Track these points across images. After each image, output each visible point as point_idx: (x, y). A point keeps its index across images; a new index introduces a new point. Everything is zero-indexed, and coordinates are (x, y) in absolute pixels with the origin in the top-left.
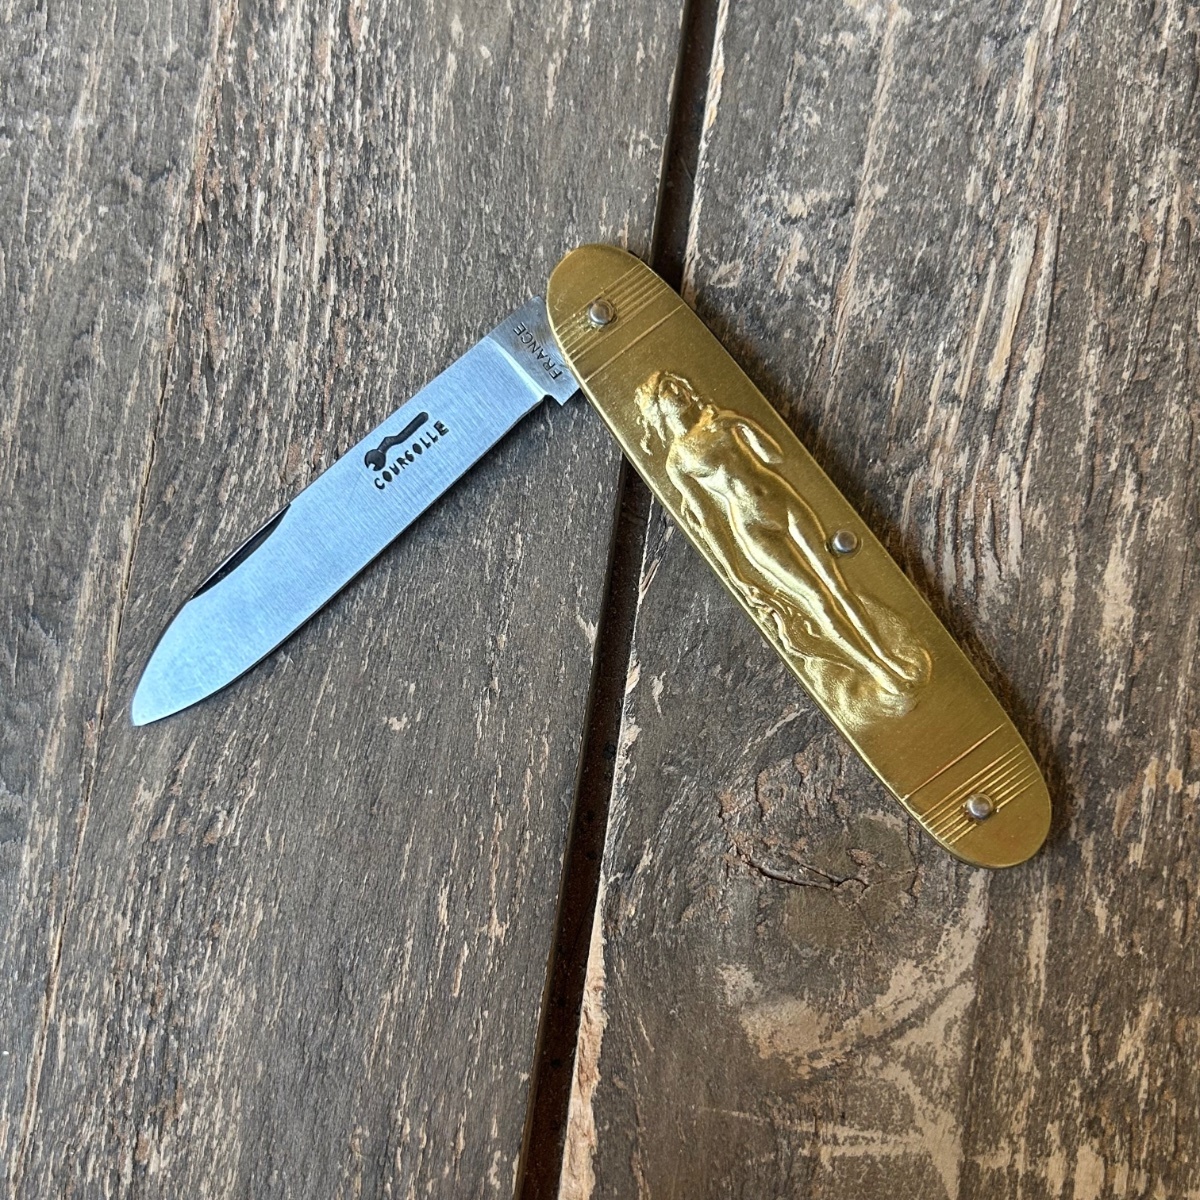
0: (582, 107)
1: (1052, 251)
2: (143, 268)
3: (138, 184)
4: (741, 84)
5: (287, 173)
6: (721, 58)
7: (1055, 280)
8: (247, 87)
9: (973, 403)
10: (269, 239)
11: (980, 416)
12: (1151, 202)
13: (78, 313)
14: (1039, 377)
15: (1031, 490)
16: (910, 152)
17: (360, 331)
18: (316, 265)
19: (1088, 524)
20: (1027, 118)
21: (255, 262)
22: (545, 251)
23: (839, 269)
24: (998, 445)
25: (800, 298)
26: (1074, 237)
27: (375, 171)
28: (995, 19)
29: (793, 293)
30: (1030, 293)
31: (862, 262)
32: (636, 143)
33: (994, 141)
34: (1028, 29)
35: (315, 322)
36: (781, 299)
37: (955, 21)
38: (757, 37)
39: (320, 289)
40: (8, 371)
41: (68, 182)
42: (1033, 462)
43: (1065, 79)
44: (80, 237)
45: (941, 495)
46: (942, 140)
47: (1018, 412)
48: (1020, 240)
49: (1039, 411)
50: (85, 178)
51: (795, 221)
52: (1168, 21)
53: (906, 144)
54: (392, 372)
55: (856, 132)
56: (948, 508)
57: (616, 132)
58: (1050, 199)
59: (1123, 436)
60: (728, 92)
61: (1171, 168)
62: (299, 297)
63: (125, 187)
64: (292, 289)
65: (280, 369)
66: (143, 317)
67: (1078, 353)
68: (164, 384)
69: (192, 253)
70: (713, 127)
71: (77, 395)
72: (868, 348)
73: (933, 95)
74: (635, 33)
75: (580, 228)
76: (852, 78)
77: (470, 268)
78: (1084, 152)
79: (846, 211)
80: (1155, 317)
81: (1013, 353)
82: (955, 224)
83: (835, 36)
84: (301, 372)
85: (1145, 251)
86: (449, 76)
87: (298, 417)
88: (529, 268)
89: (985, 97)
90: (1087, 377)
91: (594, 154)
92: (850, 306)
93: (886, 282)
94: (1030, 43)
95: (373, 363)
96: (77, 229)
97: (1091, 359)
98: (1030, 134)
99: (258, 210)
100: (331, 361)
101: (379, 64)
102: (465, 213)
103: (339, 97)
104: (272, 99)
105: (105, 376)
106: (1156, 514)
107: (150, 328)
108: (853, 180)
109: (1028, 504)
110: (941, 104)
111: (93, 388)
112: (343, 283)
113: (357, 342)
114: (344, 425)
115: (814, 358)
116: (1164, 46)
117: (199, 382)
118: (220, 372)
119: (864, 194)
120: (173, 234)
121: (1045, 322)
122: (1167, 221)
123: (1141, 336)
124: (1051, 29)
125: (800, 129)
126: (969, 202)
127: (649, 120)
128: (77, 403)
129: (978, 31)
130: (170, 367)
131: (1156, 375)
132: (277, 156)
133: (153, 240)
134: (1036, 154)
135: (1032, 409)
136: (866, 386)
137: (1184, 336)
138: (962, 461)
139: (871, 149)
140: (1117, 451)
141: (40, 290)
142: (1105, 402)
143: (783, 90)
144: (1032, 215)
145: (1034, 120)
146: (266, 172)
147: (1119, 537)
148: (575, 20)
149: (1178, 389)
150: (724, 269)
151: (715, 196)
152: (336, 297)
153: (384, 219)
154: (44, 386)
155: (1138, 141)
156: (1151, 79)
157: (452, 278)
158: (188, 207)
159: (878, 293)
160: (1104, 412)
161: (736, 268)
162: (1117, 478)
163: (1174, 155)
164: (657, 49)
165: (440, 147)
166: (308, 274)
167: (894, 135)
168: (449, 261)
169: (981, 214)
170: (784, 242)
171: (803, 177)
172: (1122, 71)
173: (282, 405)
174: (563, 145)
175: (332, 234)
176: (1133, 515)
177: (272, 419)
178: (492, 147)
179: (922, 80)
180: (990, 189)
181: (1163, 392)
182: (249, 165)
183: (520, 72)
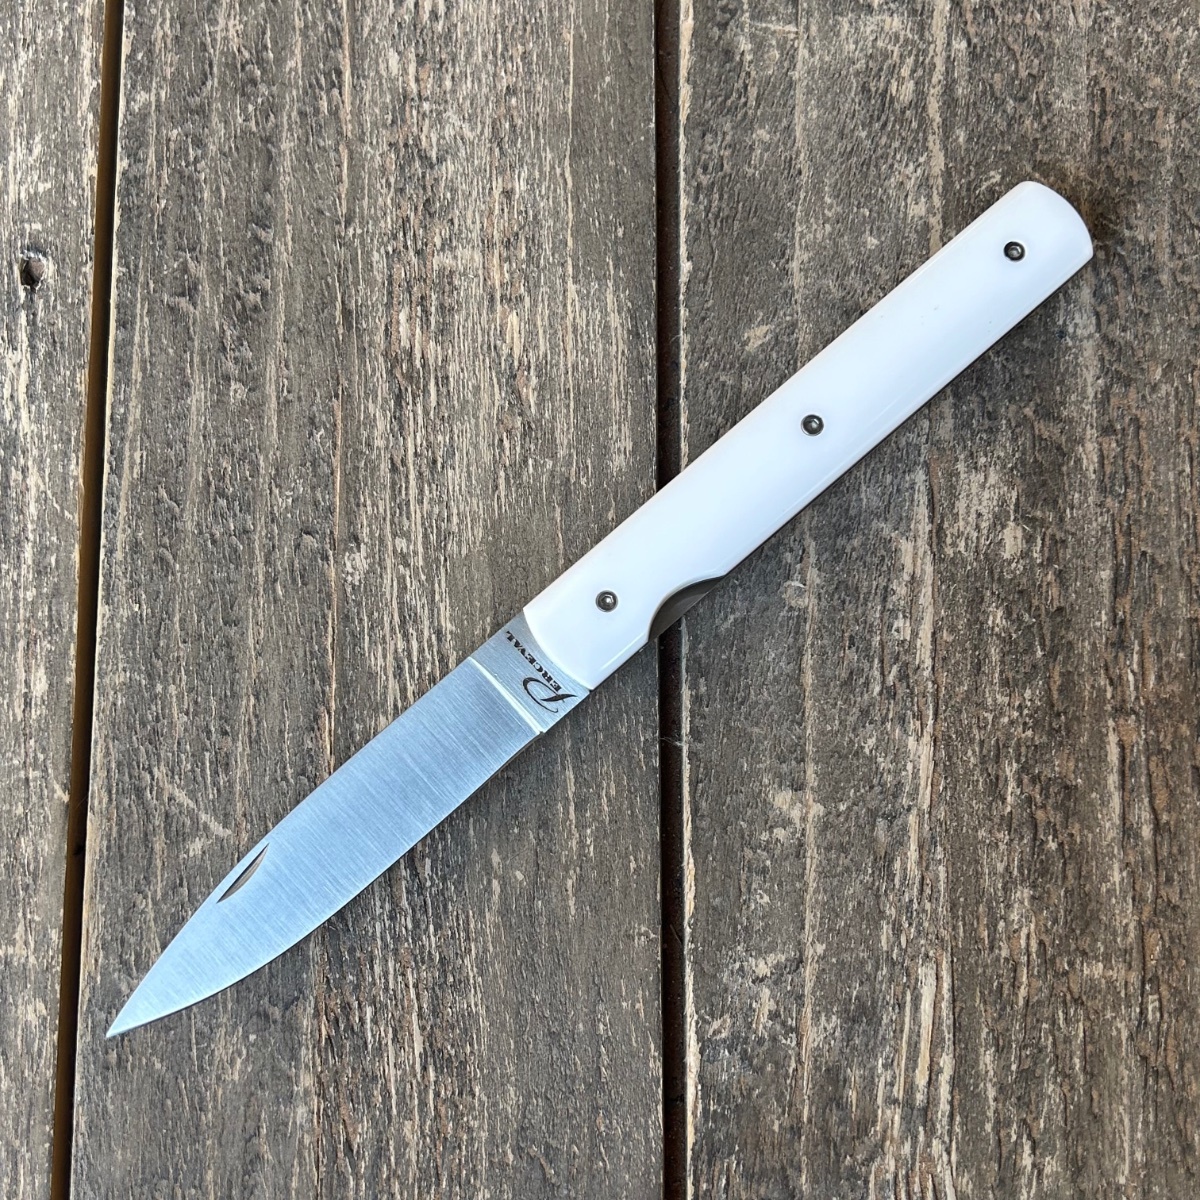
0: (596, 911)
1: (949, 980)
2: (289, 1078)
3: (276, 1013)
4: (708, 880)
5: (386, 989)
6: (692, 861)
7: (954, 1001)
8: (347, 925)
9: (908, 1103)
10: (380, 1043)
11: (915, 1112)
12: (1014, 932)
13: (246, 1121)
14: (953, 1078)
15: (958, 1163)
16: (837, 916)
17: (457, 1107)
18: (418, 1060)
19: (1002, 1182)
20: (917, 880)
21: (372, 1062)
22: (584, 1026)
23: (799, 1012)
24: (931, 1132)
25: (774, 1039)
26: (963, 966)
27: (451, 979)
28: (884, 803)
29: (769, 1035)
30: (937, 1014)
31: (815, 1005)
32: (640, 935)
33: (896, 899)
34: (909, 809)
35: (423, 1103)
36: (760, 1041)
37: (855, 808)
38: (715, 841)
39: (423, 1077)
40: (201, 1175)
41: (223, 1019)
42: (957, 1143)
43: (941, 845)
44: (239, 1061)
45: (896, 1177)
46: (859, 903)
47: (941, 1106)
48: (925, 973)
49: (956, 1103)
50: (235, 1014)
51: (762, 980)
52: (1010, 790)
53: (834, 910)
54: (484, 1135)
55: (796, 905)
56: (902, 1185)
57: (623, 929)
58: (942, 940)
59: (1018, 1114)
60: (700, 887)
61: (1026, 903)
62: (408, 1086)
63: (267, 1016)
64: (402, 1080)
65: (402, 1144)
66: (295, 1118)
67: (978, 1055)
68: (318, 1168)
69: (324, 1062)
70: (693, 916)
71: (255, 1186)
72: (828, 1070)
73: (847, 869)
74: (627, 849)
75: (608, 1006)
76: (787, 864)
77: (531, 1046)
78: (962, 899)
79: (798, 967)
80: (1029, 1020)
81: (932, 1060)
82: (877, 968)
83: (771, 832)
84: (418, 1144)
85: (1015, 971)
86: (495, 898)
87: (420, 1180)
88: (574, 1040)
89: (884, 864)
90: (987, 1072)
91: (609, 947)
92: (811, 1040)
93: (834, 1018)
94: (912, 819)
95: (470, 1130)
96: (236, 1055)
97: (987, 1059)
98: (921, 891)
99: (368, 1021)
100: (439, 1132)
101: (443, 895)
102: (521, 1003)
103: (416, 924)
104: (367, 932)
105: (273, 1167)
106: (1048, 1170)
107: (302, 1126)
108: (799, 943)
109: (957, 1175)
110: (854, 875)
111: (266, 1179)
112: (439, 1070)
113: (456, 1115)
114: (455, 1182)
115: (791, 1085)
116: (1009, 809)
117: (344, 1162)
118: (358, 1152)
119: (809, 952)
120: (308, 1048)
121: (951, 1036)
122: (1028, 945)
123: (1021, 1036)
124: (925, 807)
125: (756, 909)
126: (885, 949)
127: (647, 916)
128: (256, 1192)
129: (873, 814)
130: (321, 1154)
131: (1035, 1064)
132: (377, 977)
133: (294, 1056)
134: (928, 906)
135: (951, 1103)
136: (831, 1099)
137: (1051, 1032)
138: (907, 1148)
139: (809, 917)
140: (1015, 1126)
141: (215, 1108)
142: (1001, 1089)
143: (739, 880)
144: (931, 954)
145: (923, 878)
146: (371, 990)
147: (1024, 1191)
148: (582, 843)
149: (1052, 1072)
150: (716, 1025)
151: (702, 969)
152: (435, 1082)
153: (463, 1016)
154: (230, 1182)
155: (1000, 886)
156: (1003, 836)
157: (519, 1056)
158: (316, 1026)
159: (830, 1027)
160: (1001, 1097)
161: (725, 1021)
162: (1017, 1147)
163: (1027, 893)
164: (644, 860)
165: (497, 955)
166: (413, 1067)
167: (825, 904)
168: (515, 1042)
169: (894, 956)
170: (756, 997)
171: (764, 945)
172: (982, 833)
173: (407, 1172)
174: (586, 942)
175: (426, 1033)
176: (1032, 1173)
177: (401, 1184)
178: (535, 950)
179: (838, 858)
180: (899, 938)
181: (1041, 1077)
182: (357, 987)
183: (546, 887)
